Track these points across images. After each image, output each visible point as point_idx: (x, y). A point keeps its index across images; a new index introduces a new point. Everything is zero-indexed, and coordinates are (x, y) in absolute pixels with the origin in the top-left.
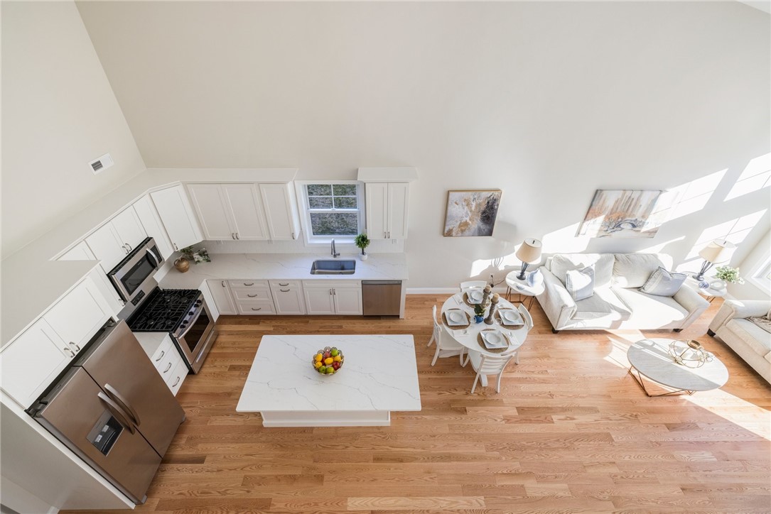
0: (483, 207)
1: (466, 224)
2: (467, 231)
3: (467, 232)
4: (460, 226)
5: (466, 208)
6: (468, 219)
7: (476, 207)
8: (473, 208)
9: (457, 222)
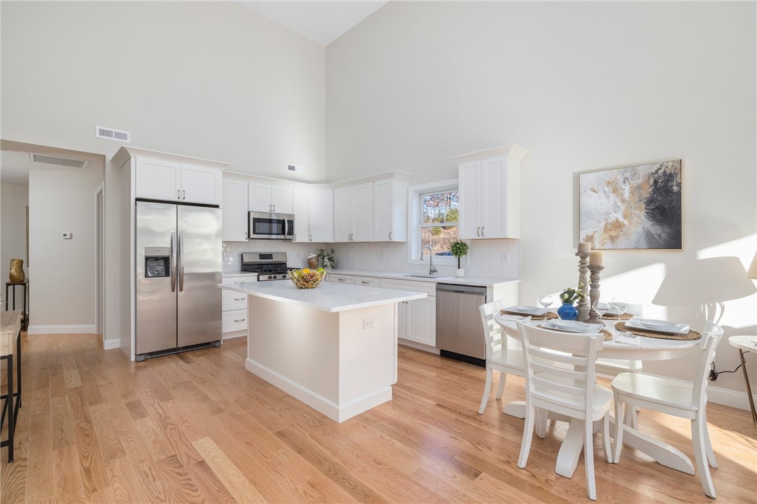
0: (647, 192)
1: (618, 225)
2: (621, 238)
3: (622, 242)
4: (606, 230)
5: (612, 196)
6: (620, 216)
7: (632, 193)
8: (627, 195)
9: (599, 222)
